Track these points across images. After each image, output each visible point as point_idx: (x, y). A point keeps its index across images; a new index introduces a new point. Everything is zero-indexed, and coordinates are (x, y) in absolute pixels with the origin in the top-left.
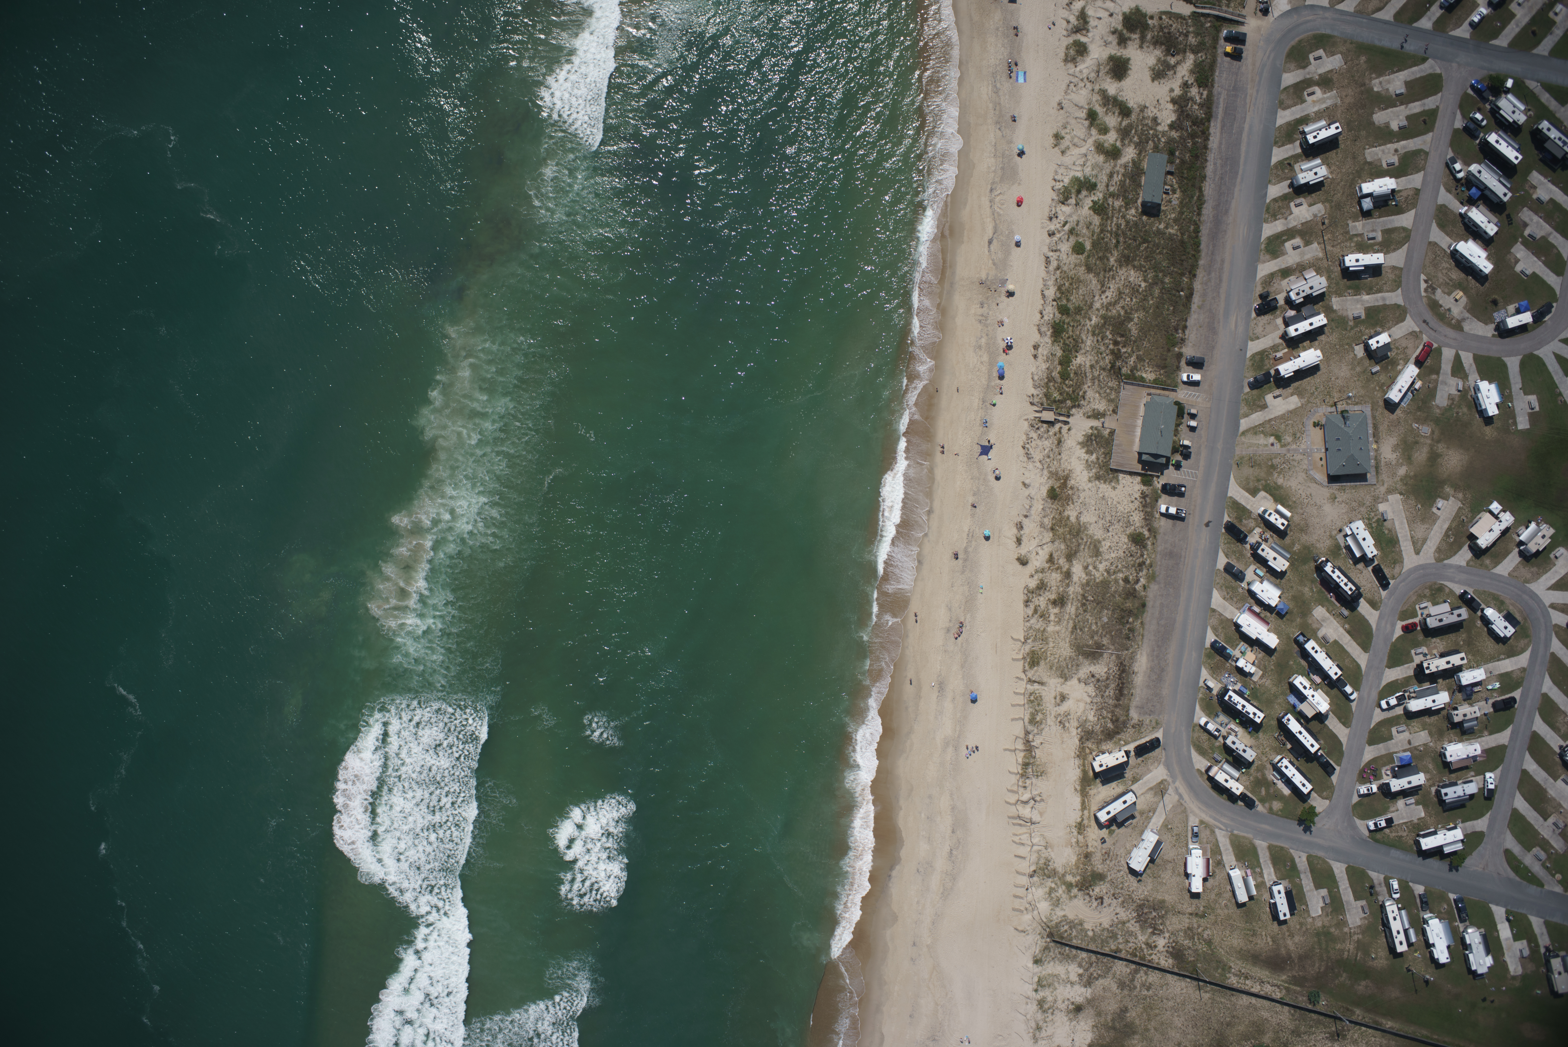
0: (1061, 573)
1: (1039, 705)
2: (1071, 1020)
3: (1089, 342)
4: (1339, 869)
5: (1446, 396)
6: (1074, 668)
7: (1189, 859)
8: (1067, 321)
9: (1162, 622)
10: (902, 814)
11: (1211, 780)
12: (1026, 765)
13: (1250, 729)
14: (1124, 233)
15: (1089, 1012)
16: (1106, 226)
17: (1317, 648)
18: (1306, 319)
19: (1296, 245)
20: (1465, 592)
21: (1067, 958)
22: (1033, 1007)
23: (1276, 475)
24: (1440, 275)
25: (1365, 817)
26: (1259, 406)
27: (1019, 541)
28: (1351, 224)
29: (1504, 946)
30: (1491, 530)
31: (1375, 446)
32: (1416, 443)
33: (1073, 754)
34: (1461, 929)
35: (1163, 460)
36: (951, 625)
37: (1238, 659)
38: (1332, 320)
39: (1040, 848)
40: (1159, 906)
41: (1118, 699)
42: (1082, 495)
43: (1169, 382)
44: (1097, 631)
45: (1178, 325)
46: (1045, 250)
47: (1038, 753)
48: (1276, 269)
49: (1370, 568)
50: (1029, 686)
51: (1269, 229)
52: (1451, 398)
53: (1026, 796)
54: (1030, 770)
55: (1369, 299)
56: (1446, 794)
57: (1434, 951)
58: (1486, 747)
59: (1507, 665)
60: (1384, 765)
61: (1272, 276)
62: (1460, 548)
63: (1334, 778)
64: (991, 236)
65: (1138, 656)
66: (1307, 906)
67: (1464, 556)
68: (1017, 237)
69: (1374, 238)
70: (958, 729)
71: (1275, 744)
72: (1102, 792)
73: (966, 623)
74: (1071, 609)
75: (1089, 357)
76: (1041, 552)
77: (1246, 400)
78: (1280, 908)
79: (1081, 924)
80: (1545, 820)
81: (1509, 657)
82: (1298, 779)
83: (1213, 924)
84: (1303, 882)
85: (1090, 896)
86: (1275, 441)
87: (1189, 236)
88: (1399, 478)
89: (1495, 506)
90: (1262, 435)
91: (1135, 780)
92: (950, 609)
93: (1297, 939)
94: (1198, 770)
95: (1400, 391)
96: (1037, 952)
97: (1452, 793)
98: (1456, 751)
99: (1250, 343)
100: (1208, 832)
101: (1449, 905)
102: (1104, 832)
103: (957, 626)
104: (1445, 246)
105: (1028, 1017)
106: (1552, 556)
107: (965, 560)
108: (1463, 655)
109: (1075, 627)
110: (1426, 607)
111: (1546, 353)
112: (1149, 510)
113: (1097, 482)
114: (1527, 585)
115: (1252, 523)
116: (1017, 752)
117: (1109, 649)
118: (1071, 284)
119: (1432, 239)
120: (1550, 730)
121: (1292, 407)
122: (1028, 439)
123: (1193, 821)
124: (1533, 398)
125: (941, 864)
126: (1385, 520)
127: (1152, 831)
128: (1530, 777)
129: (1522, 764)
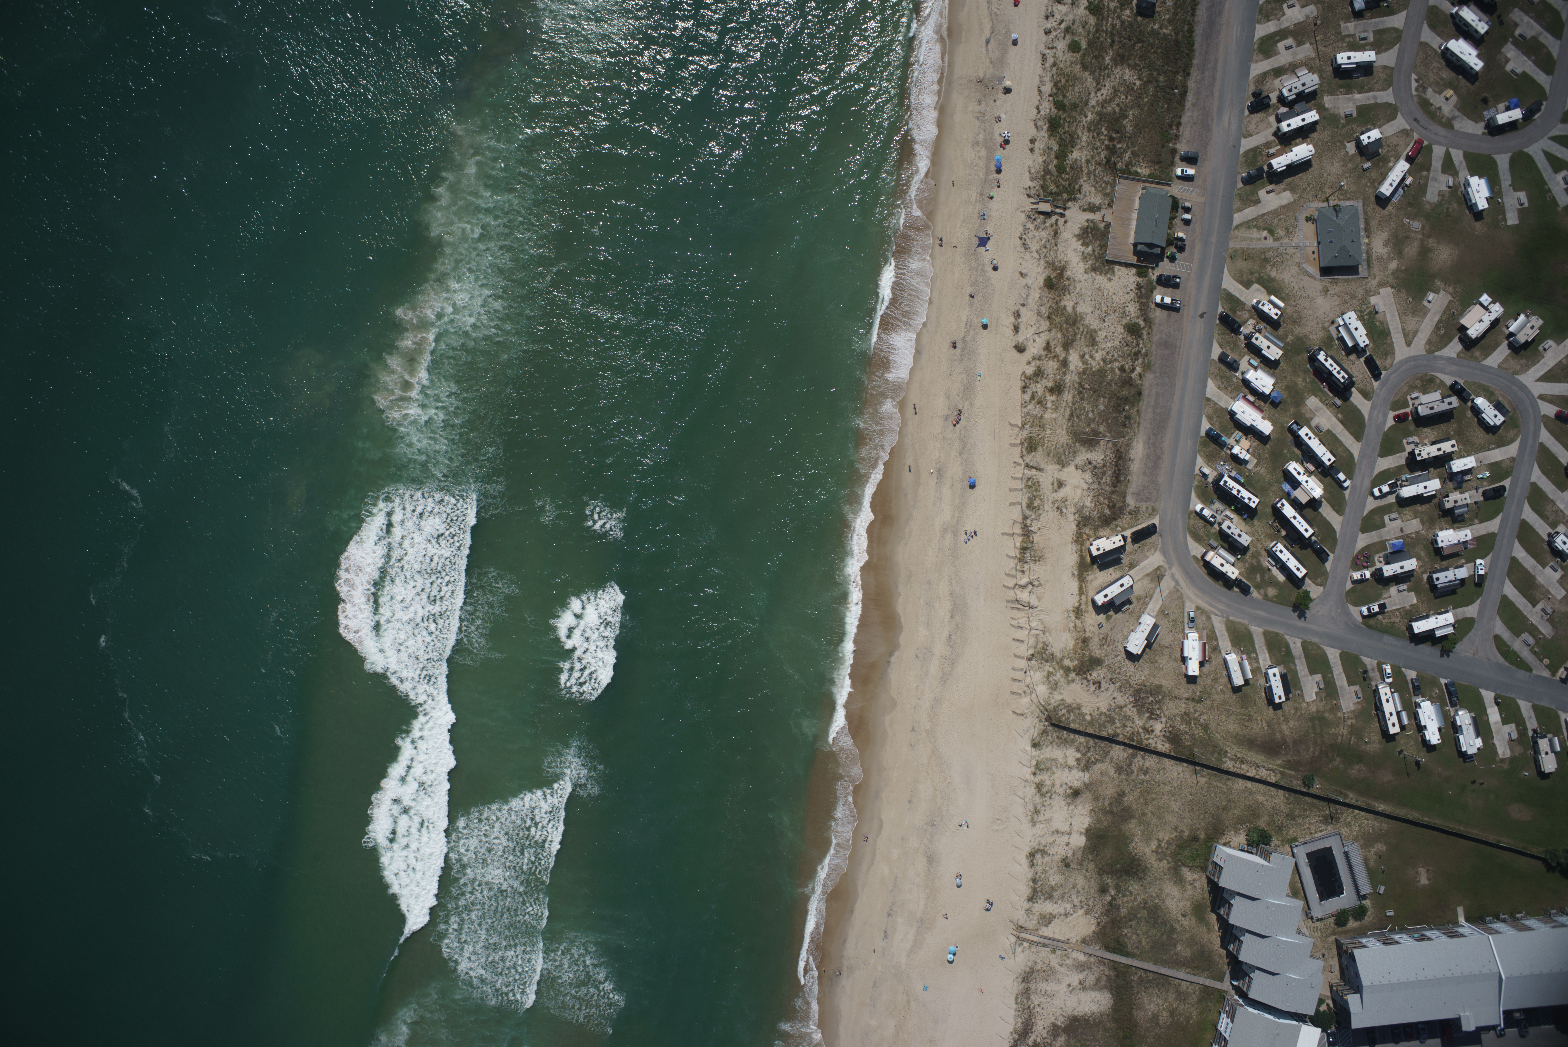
0: (1058, 361)
1: (1036, 490)
2: (1068, 804)
3: (1085, 137)
4: (1333, 655)
5: (1436, 192)
6: (1071, 455)
7: (1186, 642)
8: (1063, 116)
9: (1158, 411)
10: (901, 600)
11: (1208, 565)
12: (1024, 549)
13: (1245, 516)
14: (1119, 33)
15: (1087, 796)
16: (1102, 26)
17: (1311, 434)
18: (1298, 115)
19: (1289, 45)
20: (1456, 383)
21: (1065, 742)
22: (1031, 790)
23: (1269, 268)
24: (1431, 74)
25: (1358, 603)
26: (1252, 201)
27: (1016, 329)
28: (1343, 25)
29: (1493, 730)
30: (1481, 321)
31: (1366, 240)
32: (1407, 237)
33: (1070, 540)
34: (1452, 714)
35: (1158, 251)
36: (950, 412)
37: (1233, 447)
38: (1324, 118)
39: (1038, 632)
40: (1156, 691)
41: (1114, 486)
42: (1078, 286)
43: (1163, 176)
44: (1094, 419)
45: (1172, 122)
46: (1042, 48)
47: (1036, 538)
48: (1269, 68)
49: (1362, 359)
50: (1027, 471)
51: (1263, 30)
52: (1441, 194)
53: (1024, 581)
54: (1028, 555)
55: (1360, 98)
56: (1438, 579)
57: (1426, 733)
58: (1477, 535)
59: (1497, 455)
60: (1377, 552)
61: (1265, 75)
62: (1450, 340)
63: (1328, 565)
64: (988, 35)
65: (1135, 444)
66: (1302, 691)
67: (1454, 348)
68: (1014, 36)
69: (1365, 39)
70: (956, 515)
71: (1270, 531)
72: (1098, 577)
73: (965, 411)
74: (1068, 397)
75: (1085, 152)
76: (1038, 340)
77: (1240, 195)
78: (1275, 690)
79: (1079, 708)
80: (1534, 606)
81: (1498, 447)
82: (1293, 563)
83: (1209, 709)
84: (1298, 668)
85: (1088, 681)
86: (1268, 235)
87: (1184, 36)
88: (1390, 272)
89: (1485, 298)
90: (1255, 229)
91: (1132, 566)
92: (948, 398)
93: (1292, 724)
94: (1194, 557)
95: (1391, 185)
96: (1035, 735)
97: (1444, 578)
98: (1447, 537)
99: (1243, 140)
100: (1204, 618)
101: (1441, 689)
102: (1102, 618)
103: (956, 414)
104: (1435, 46)
105: (1027, 799)
106: (1541, 348)
107: (964, 349)
108: (1453, 442)
109: (1071, 415)
110: (1417, 398)
111: (1535, 151)
112: (1144, 300)
113: (1093, 274)
114: (1517, 376)
115: (1246, 315)
116: (1015, 536)
117: (1106, 436)
118: (1067, 81)
119: (1423, 39)
120: (1538, 518)
121: (1285, 202)
122: (1025, 229)
123: (1190, 608)
124: (1522, 195)
125: (939, 649)
126: (1377, 313)
127: (1149, 614)
128: (1520, 564)
129: (1511, 552)
